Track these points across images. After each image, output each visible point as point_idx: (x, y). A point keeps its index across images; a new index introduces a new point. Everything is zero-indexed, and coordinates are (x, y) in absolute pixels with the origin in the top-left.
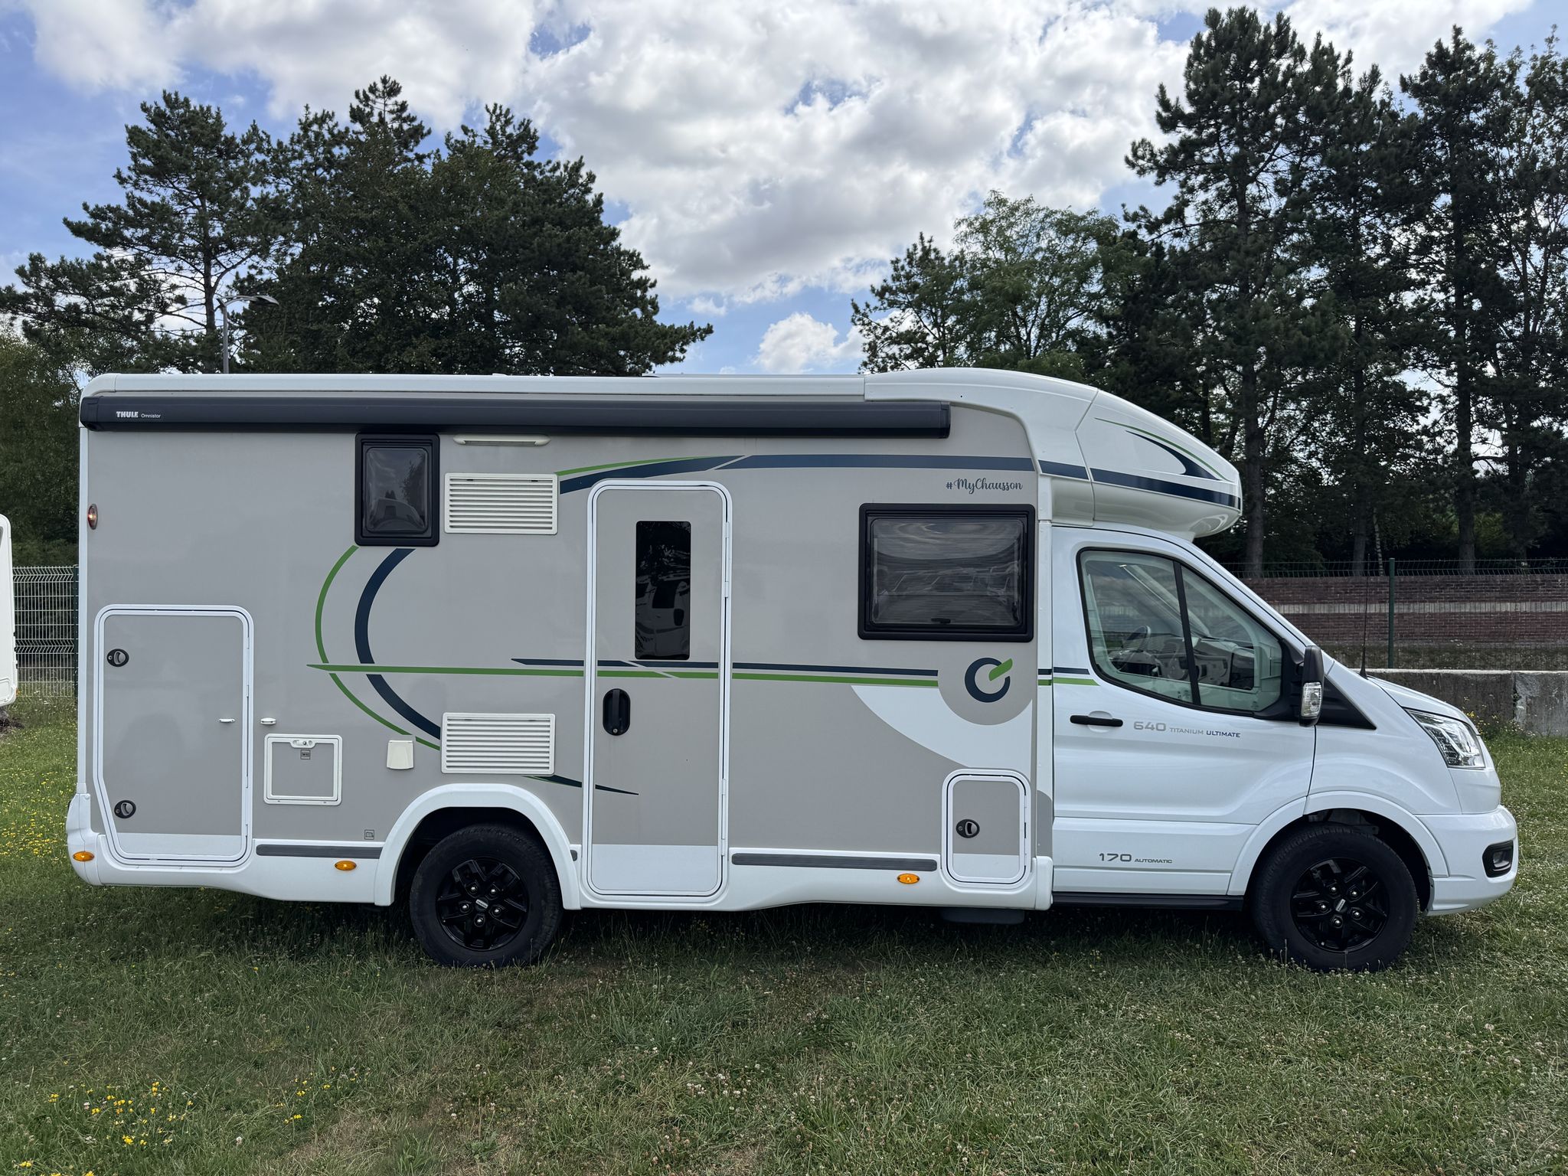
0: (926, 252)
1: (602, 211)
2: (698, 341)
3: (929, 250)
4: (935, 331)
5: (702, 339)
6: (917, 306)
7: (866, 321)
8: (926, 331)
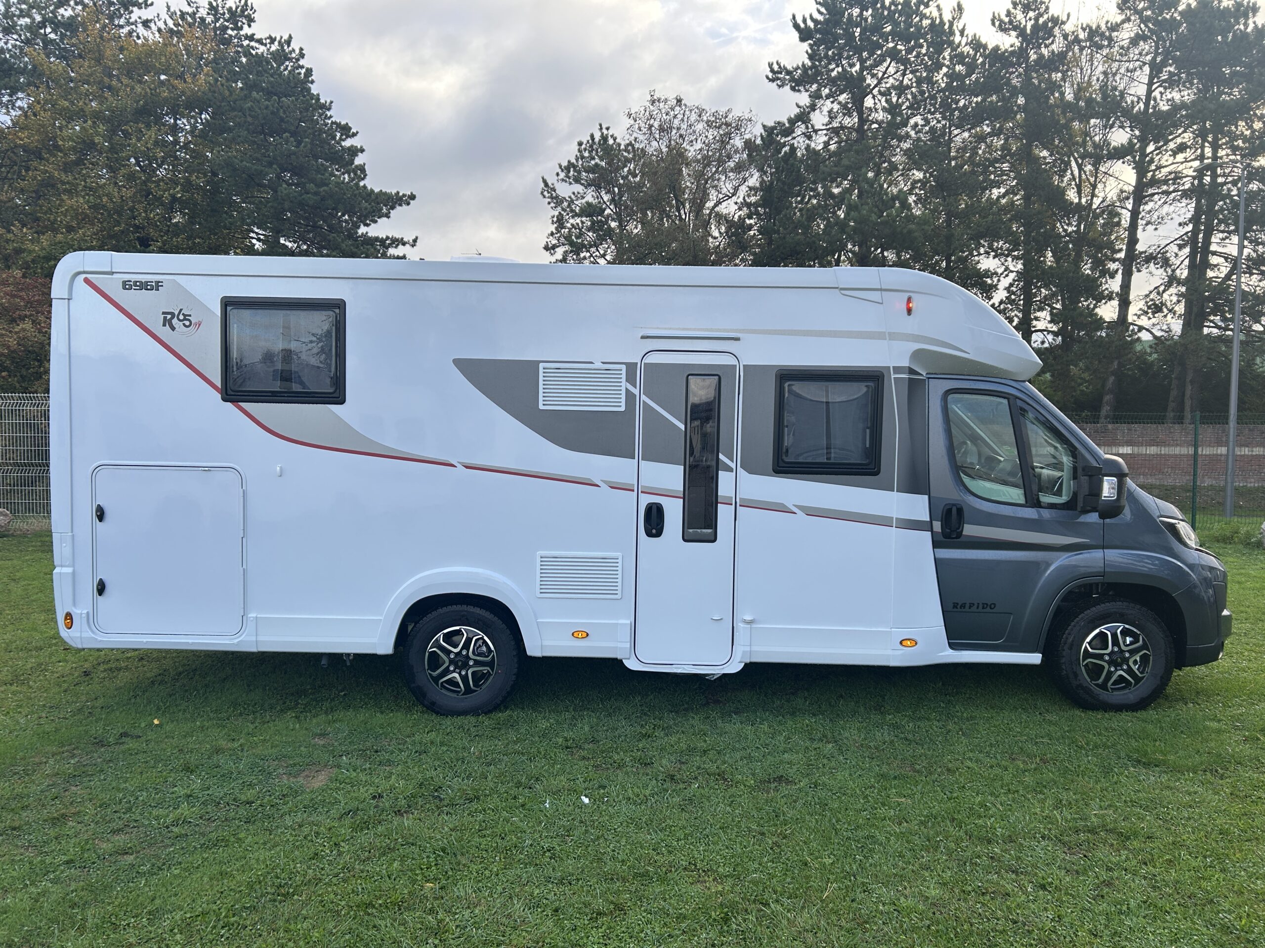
0: (604, 138)
1: (312, 82)
2: (404, 206)
3: (607, 135)
4: (612, 207)
5: (408, 204)
6: (596, 184)
7: (554, 195)
8: (604, 206)
